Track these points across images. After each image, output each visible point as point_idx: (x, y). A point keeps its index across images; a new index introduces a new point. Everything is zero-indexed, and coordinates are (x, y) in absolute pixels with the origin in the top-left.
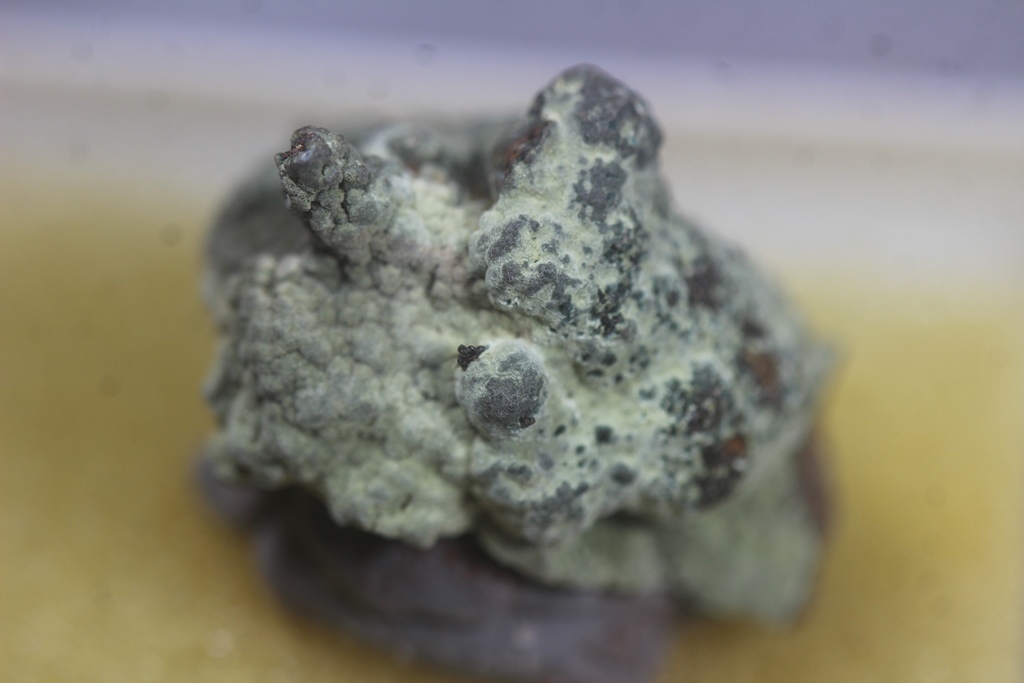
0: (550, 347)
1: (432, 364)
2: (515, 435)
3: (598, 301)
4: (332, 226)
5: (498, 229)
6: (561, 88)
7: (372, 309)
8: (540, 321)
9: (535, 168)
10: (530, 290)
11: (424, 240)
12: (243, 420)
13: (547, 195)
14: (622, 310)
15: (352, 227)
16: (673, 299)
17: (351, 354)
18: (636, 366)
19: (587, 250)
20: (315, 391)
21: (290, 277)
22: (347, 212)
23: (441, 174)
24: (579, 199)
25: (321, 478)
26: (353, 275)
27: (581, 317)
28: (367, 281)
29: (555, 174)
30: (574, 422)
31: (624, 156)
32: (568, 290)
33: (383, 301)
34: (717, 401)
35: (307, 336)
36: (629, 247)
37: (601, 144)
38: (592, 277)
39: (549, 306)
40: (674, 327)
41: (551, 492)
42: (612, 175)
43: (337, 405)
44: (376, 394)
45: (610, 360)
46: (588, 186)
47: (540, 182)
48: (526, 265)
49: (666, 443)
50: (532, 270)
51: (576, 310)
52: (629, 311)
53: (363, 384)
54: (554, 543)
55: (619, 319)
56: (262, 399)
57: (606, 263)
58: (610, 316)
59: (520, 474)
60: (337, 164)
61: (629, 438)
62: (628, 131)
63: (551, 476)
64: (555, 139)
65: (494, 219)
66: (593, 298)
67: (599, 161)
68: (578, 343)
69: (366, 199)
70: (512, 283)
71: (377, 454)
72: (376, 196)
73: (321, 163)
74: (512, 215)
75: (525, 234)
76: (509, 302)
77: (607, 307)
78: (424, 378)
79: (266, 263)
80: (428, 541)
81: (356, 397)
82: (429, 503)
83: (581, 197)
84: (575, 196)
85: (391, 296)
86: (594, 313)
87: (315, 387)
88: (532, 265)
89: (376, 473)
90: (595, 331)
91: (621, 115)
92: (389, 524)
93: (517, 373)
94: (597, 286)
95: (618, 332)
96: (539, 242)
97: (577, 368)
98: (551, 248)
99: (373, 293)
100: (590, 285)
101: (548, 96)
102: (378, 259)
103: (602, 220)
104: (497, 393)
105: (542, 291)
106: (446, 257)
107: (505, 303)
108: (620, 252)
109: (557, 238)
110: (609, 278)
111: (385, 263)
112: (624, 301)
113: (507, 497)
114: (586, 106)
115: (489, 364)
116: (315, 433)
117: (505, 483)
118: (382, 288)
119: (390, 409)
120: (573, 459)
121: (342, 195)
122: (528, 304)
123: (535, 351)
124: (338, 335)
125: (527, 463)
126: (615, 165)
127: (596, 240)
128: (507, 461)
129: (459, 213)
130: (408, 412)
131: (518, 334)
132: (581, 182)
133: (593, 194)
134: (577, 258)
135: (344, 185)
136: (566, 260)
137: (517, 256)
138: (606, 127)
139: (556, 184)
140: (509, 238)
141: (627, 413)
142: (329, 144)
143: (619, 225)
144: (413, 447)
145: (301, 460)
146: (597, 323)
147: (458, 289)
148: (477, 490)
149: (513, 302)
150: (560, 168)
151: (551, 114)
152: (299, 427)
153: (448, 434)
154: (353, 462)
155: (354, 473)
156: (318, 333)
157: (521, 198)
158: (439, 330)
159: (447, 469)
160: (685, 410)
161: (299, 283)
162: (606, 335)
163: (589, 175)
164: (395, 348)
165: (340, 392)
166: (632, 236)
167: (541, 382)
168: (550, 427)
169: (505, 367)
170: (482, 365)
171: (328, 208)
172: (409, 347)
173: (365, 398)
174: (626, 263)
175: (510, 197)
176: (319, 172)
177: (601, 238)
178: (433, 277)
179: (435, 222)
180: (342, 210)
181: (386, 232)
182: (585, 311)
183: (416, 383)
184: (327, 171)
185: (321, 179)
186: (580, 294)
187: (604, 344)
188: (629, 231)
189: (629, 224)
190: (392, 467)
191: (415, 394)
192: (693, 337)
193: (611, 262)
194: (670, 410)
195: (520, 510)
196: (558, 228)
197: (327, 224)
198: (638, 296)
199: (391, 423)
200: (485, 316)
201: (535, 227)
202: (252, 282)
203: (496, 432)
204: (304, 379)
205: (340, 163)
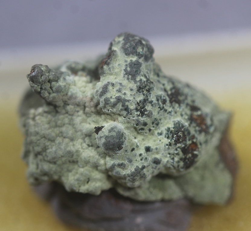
0: (125, 123)
1: (89, 135)
2: (118, 153)
3: (137, 105)
4: (49, 95)
5: (101, 87)
6: (117, 39)
7: (66, 120)
8: (120, 115)
9: (111, 66)
10: (114, 105)
11: (80, 95)
12: (33, 163)
13: (116, 74)
14: (146, 107)
15: (54, 95)
16: (164, 102)
17: (62, 136)
18: (154, 125)
19: (131, 90)
20: (52, 150)
21: (39, 114)
22: (52, 90)
23: (85, 74)
24: (126, 74)
25: (60, 177)
26: (59, 110)
27: (133, 112)
28: (64, 111)
29: (118, 67)
30: (137, 146)
31: (140, 58)
32: (127, 103)
33: (70, 117)
34: (183, 132)
35: (47, 132)
36: (146, 87)
37: (131, 55)
38: (134, 98)
39: (122, 110)
40: (166, 111)
41: (133, 170)
42: (136, 64)
43: (60, 153)
44: (72, 147)
45: (145, 124)
46: (129, 69)
47: (113, 70)
48: (111, 97)
49: (169, 148)
50: (113, 99)
51: (131, 109)
52: (149, 107)
53: (67, 145)
54: (139, 187)
55: (146, 110)
56: (37, 154)
57: (138, 93)
58: (142, 110)
59: (121, 165)
60: (46, 75)
61: (156, 149)
62: (140, 50)
63: (133, 165)
64: (116, 56)
65: (100, 85)
66: (135, 105)
67: (131, 60)
68: (134, 120)
69: (57, 85)
70: (108, 104)
71: (76, 166)
72: (61, 83)
73: (40, 75)
74: (105, 82)
75: (110, 88)
76: (108, 110)
77: (141, 107)
78: (87, 140)
79: (32, 111)
80: (98, 193)
81: (65, 149)
82: (96, 180)
83: (127, 73)
84: (125, 73)
85: (72, 115)
86: (137, 110)
87: (52, 148)
88: (113, 97)
89: (77, 173)
90: (139, 116)
91: (136, 45)
92: (84, 189)
93: (114, 133)
94: (136, 101)
95: (146, 115)
96: (115, 90)
97: (135, 128)
98: (119, 91)
99: (67, 115)
100: (134, 101)
101: (113, 43)
102: (66, 104)
103: (135, 79)
104: (108, 140)
105: (118, 105)
106: (87, 100)
107: (107, 111)
108: (142, 89)
109: (121, 87)
110: (140, 98)
111: (68, 105)
112: (146, 104)
113: (119, 174)
114: (125, 44)
115: (105, 132)
116: (55, 163)
117: (118, 169)
118: (69, 113)
119: (77, 151)
120: (139, 158)
121: (49, 84)
122: (114, 110)
123: (120, 125)
124: (57, 130)
125: (123, 162)
126: (137, 61)
127: (134, 86)
128: (117, 162)
129: (90, 85)
130: (84, 151)
131: (114, 121)
132: (126, 68)
133: (130, 71)
134: (128, 93)
135: (50, 81)
136: (125, 94)
137: (108, 95)
138: (132, 49)
139: (118, 70)
140: (105, 90)
141: (155, 141)
142: (43, 69)
143: (141, 80)
144: (87, 163)
145: (52, 172)
146: (139, 113)
147: (93, 109)
148: (110, 173)
149: (110, 110)
150: (119, 65)
151: (114, 48)
152: (50, 162)
153: (97, 157)
154: (69, 171)
155: (70, 174)
156: (50, 130)
157: (107, 76)
158: (90, 124)
159: (99, 168)
160: (173, 137)
161: (42, 116)
162: (142, 116)
163: (128, 65)
164: (76, 131)
165: (60, 148)
166: (146, 83)
167: (123, 134)
168: (129, 149)
169: (110, 131)
170: (103, 132)
171: (45, 89)
172: (81, 131)
173: (68, 149)
174: (145, 92)
175: (104, 76)
176: (40, 78)
177: (135, 85)
178: (85, 107)
179: (83, 89)
180: (50, 89)
181: (67, 94)
182: (134, 109)
183: (85, 142)
184: (42, 77)
185: (41, 80)
186: (131, 104)
187: (142, 119)
188: (144, 81)
189: (144, 79)
190: (81, 170)
191: (85, 145)
192: (173, 113)
193: (140, 92)
194: (168, 138)
195: (124, 178)
196: (121, 84)
197: (46, 95)
198: (151, 102)
199: (78, 156)
200: (103, 116)
201: (113, 85)
202: (28, 118)
203: (111, 153)
204: (48, 146)
205: (47, 74)
